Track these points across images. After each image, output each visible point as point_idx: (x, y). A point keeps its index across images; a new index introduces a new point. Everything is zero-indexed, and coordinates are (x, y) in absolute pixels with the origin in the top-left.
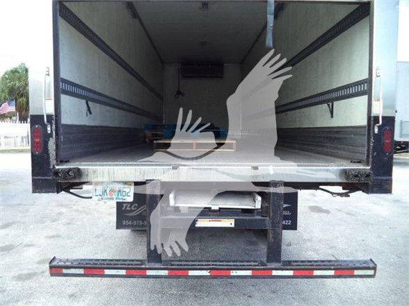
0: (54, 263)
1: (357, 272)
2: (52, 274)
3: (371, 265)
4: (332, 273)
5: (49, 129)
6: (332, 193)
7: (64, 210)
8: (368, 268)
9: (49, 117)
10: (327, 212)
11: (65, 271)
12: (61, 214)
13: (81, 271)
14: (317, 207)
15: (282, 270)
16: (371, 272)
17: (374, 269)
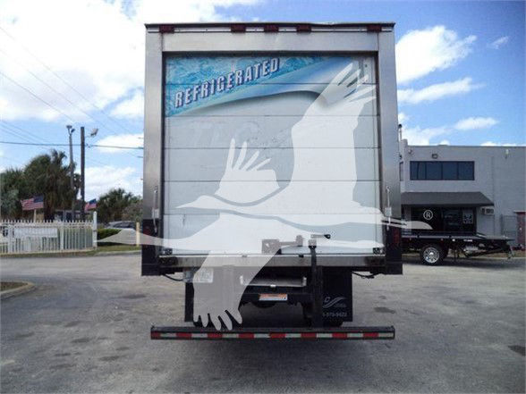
0: (155, 329)
1: (380, 335)
2: (153, 338)
3: (391, 330)
4: (361, 335)
5: (156, 229)
6: (362, 276)
7: (123, 312)
8: (390, 332)
9: (157, 221)
10: (393, 312)
11: (162, 335)
12: (121, 315)
13: (174, 335)
14: (384, 308)
15: (324, 333)
16: (391, 335)
17: (394, 332)
